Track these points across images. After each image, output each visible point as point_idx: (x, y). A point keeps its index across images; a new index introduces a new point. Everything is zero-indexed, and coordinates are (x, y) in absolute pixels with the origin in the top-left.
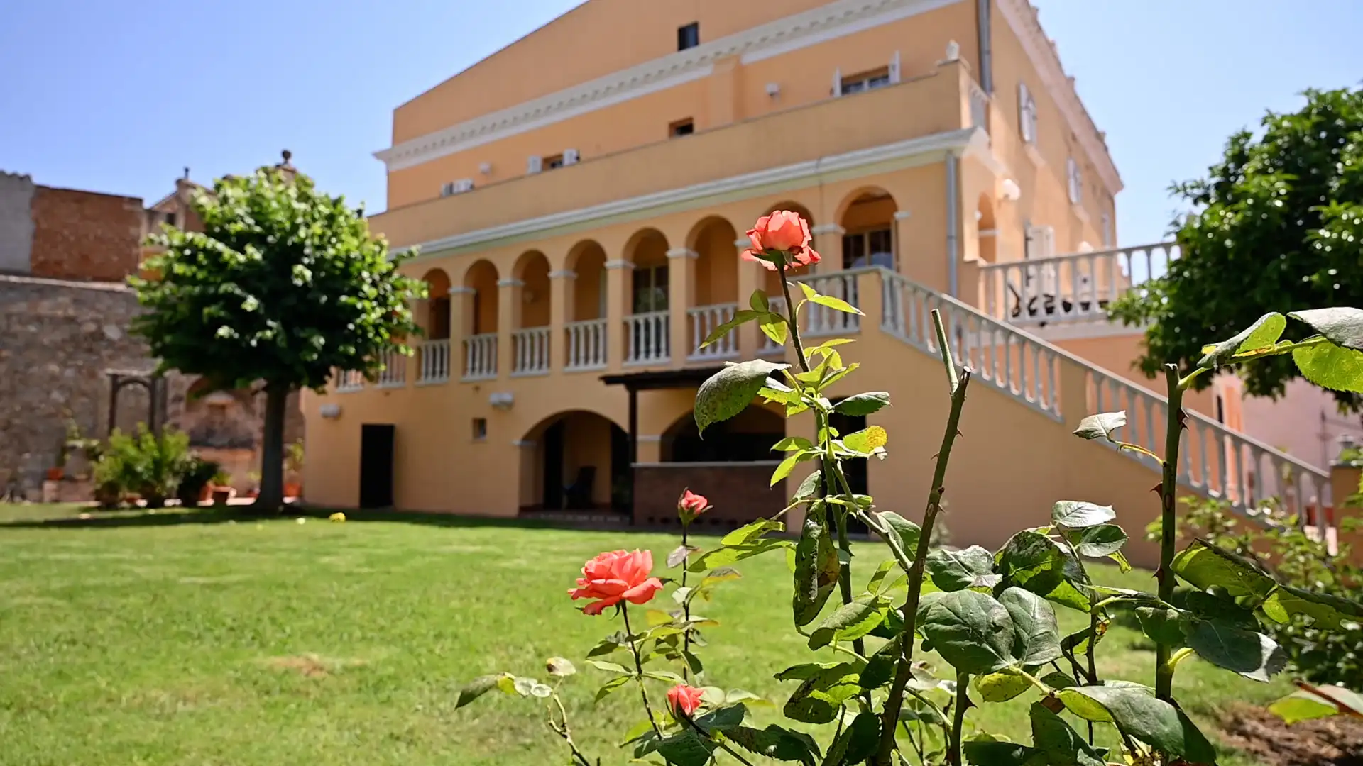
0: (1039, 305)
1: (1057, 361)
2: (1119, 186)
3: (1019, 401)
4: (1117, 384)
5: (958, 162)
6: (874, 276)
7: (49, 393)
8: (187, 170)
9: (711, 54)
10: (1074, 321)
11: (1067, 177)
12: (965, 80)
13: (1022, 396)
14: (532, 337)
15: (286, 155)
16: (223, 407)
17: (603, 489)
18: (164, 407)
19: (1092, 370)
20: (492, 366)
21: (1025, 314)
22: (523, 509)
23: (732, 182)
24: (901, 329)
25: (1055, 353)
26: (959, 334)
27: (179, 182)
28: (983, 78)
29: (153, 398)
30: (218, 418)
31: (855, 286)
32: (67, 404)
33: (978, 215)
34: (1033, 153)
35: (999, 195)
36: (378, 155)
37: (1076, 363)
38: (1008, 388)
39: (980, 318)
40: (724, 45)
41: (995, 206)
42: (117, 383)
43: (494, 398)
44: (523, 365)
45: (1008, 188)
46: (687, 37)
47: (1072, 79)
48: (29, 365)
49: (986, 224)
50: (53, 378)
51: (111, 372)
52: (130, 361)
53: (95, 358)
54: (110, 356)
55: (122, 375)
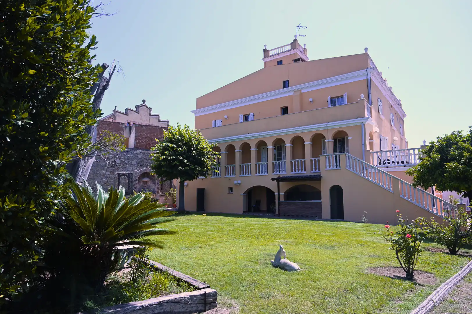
0: (387, 162)
1: (391, 178)
2: (405, 116)
3: (382, 188)
4: (407, 184)
5: (364, 125)
6: (344, 155)
7: (103, 179)
8: (116, 107)
9: (293, 90)
10: (395, 167)
11: (390, 119)
12: (366, 103)
13: (383, 186)
14: (246, 166)
15: (144, 101)
16: (147, 182)
17: (264, 207)
18: (132, 182)
19: (400, 180)
20: (234, 173)
21: (382, 164)
22: (244, 212)
23: (303, 128)
24: (351, 168)
25: (391, 176)
26: (367, 170)
27: (114, 110)
28: (369, 102)
29: (129, 180)
30: (145, 185)
31: (339, 158)
32: (107, 182)
33: (369, 138)
34: (382, 117)
35: (374, 131)
36: (192, 112)
37: (396, 178)
38: (379, 184)
39: (371, 166)
40: (297, 87)
41: (373, 134)
42: (120, 175)
43: (236, 182)
44: (243, 173)
45: (376, 129)
46: (285, 84)
47: (391, 88)
48: (97, 171)
49: (371, 139)
50: (104, 175)
51: (118, 172)
52: (123, 169)
53: (114, 169)
54: (118, 168)
55: (121, 173)
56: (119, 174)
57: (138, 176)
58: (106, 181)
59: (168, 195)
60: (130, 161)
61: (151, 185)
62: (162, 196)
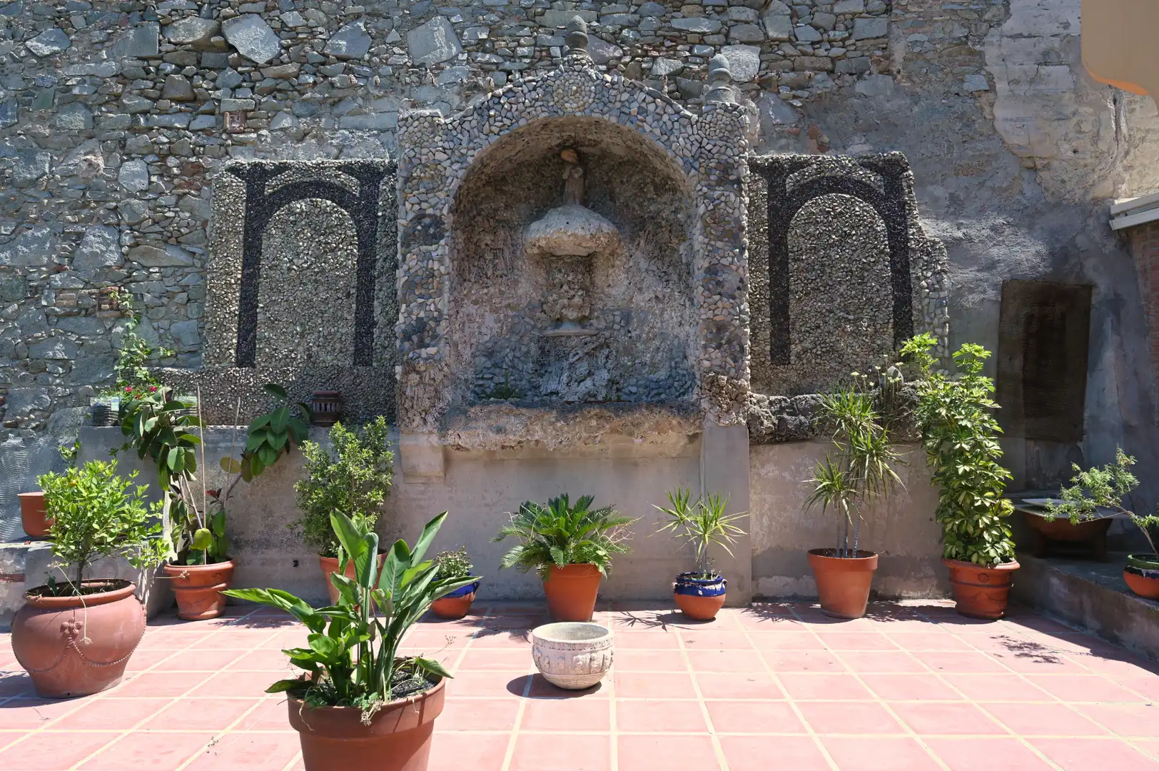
42: (273, 185)
51: (244, 160)
52: (303, 124)
53: (203, 122)
54: (245, 115)
55: (281, 168)
56: (256, 176)
57: (455, 175)
58: (112, 259)
59: (868, 420)
60: (381, 23)
61: (640, 300)
62: (781, 436)
